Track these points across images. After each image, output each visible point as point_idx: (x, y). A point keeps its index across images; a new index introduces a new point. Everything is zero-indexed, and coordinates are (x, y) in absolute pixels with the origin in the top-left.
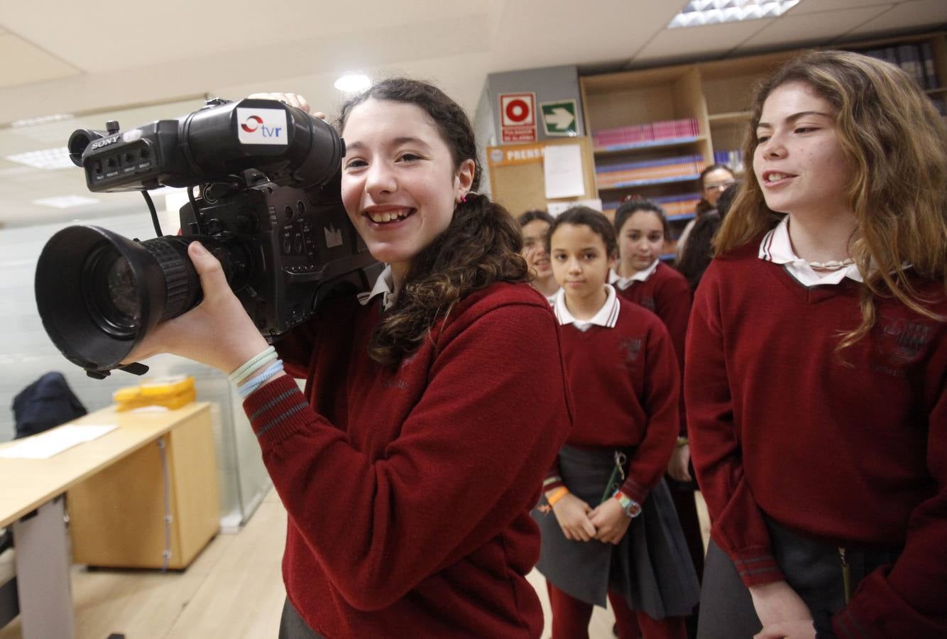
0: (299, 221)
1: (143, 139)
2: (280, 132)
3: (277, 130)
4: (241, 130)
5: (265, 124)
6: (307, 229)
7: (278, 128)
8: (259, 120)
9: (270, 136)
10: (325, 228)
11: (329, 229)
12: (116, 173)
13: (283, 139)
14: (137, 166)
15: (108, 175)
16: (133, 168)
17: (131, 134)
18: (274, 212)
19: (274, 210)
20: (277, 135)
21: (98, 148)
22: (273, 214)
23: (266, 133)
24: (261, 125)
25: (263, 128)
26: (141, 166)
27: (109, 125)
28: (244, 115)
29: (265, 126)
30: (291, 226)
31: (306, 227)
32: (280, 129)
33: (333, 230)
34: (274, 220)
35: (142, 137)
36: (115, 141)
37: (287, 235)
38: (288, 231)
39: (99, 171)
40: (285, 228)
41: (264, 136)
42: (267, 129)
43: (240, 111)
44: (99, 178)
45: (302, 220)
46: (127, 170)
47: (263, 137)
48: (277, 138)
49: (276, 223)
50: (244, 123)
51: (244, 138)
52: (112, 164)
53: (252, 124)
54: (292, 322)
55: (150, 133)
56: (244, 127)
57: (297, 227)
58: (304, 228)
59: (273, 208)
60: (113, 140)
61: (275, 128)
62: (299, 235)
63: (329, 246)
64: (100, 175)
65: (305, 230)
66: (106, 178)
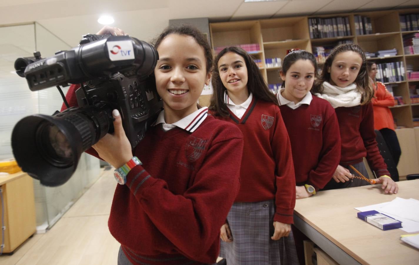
0: (135, 91)
1: (58, 63)
2: (130, 53)
3: (129, 52)
4: (110, 54)
5: (122, 49)
6: (139, 95)
7: (129, 50)
8: (119, 47)
9: (126, 55)
10: (146, 92)
11: (148, 92)
12: (45, 81)
13: (132, 56)
14: (56, 77)
15: (41, 83)
16: (54, 78)
17: (51, 61)
19: (125, 88)
20: (129, 54)
21: (32, 69)
22: (125, 91)
23: (123, 54)
24: (120, 50)
25: (121, 51)
26: (59, 77)
27: (35, 54)
28: (111, 46)
30: (132, 95)
31: (138, 93)
33: (149, 92)
34: (126, 94)
35: (57, 61)
37: (131, 99)
38: (132, 97)
39: (35, 81)
40: (130, 96)
41: (122, 55)
42: (124, 52)
43: (108, 43)
44: (35, 84)
45: (136, 90)
46: (51, 79)
48: (129, 56)
49: (126, 95)
50: (111, 50)
51: (113, 58)
52: (42, 77)
53: (116, 50)
54: (138, 140)
55: (61, 59)
56: (112, 52)
57: (135, 94)
58: (138, 94)
59: (124, 87)
60: (41, 64)
61: (127, 51)
62: (136, 98)
63: (149, 100)
64: (36, 83)
65: (138, 95)
66: (39, 84)
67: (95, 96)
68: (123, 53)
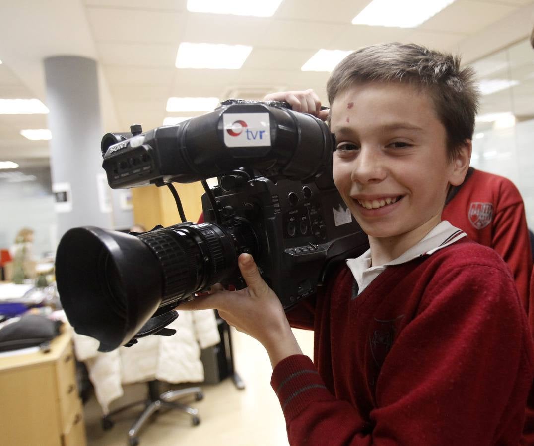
0: (305, 205)
2: (263, 134)
3: (261, 133)
4: (226, 135)
5: (249, 127)
6: (313, 212)
7: (262, 130)
8: (243, 124)
9: (254, 138)
10: (334, 209)
11: (338, 210)
12: (127, 174)
13: (266, 141)
14: (142, 168)
15: (122, 175)
16: (139, 170)
18: (278, 200)
19: (277, 198)
20: (261, 137)
21: (114, 151)
22: (276, 202)
24: (245, 129)
25: (247, 131)
26: (145, 169)
27: (132, 128)
28: (229, 123)
29: (249, 130)
30: (296, 211)
31: (312, 210)
32: (264, 132)
33: (342, 210)
34: (277, 208)
36: (125, 146)
37: (292, 219)
38: (292, 216)
39: (116, 172)
40: (290, 213)
41: (248, 138)
42: (251, 132)
43: (226, 116)
44: (116, 178)
45: (309, 204)
46: (135, 172)
47: (247, 140)
48: (261, 140)
49: (279, 210)
50: (229, 128)
51: (230, 142)
52: (124, 166)
53: (236, 128)
56: (230, 132)
57: (303, 211)
59: (277, 196)
61: (259, 130)
62: (305, 218)
63: (337, 225)
64: (116, 176)
65: (311, 213)
66: (120, 178)
67: (229, 207)
68: (250, 134)
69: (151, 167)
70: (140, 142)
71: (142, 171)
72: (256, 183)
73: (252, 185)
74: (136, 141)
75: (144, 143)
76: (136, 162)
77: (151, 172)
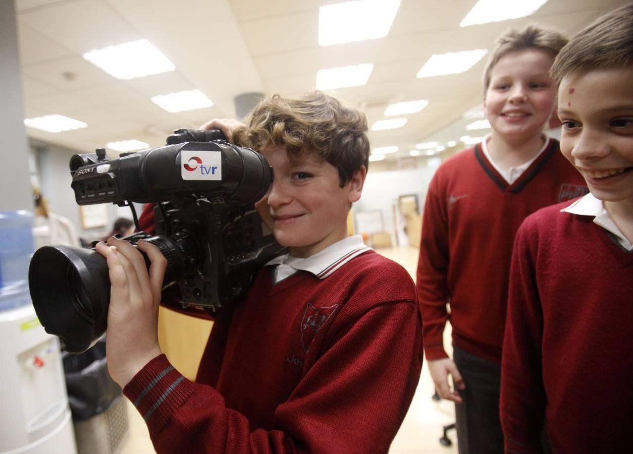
1: (109, 173)
2: (215, 171)
3: (213, 169)
4: (183, 169)
5: (204, 163)
7: (214, 166)
8: (198, 160)
9: (208, 174)
12: (93, 195)
13: (218, 176)
14: (106, 192)
15: (89, 196)
16: (104, 194)
17: (101, 168)
19: (220, 216)
20: (213, 173)
21: (82, 174)
22: (219, 220)
23: (204, 171)
24: (200, 165)
25: (202, 167)
26: (110, 192)
27: (97, 151)
28: (186, 157)
30: (233, 227)
32: (216, 168)
34: (219, 225)
36: (92, 171)
39: (83, 192)
43: (183, 153)
44: (83, 197)
46: (100, 194)
47: (201, 174)
48: (213, 175)
50: (186, 163)
51: (186, 175)
52: (90, 188)
53: (193, 164)
56: (187, 166)
61: (211, 167)
64: (83, 195)
66: (87, 198)
67: (177, 220)
68: (204, 169)
69: (115, 192)
70: (105, 169)
71: (107, 194)
72: (201, 202)
73: (198, 204)
74: (103, 168)
75: (110, 171)
76: (101, 187)
77: (115, 197)
